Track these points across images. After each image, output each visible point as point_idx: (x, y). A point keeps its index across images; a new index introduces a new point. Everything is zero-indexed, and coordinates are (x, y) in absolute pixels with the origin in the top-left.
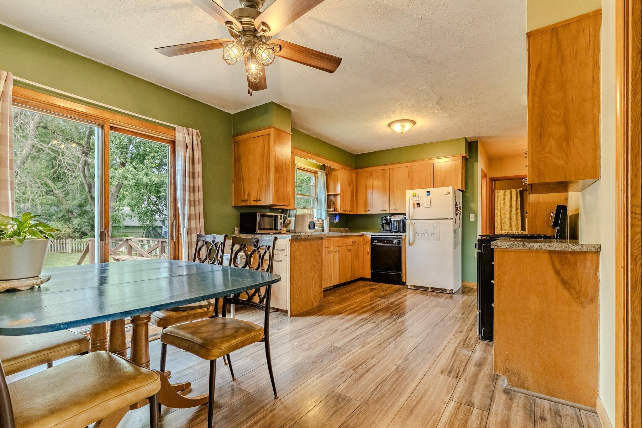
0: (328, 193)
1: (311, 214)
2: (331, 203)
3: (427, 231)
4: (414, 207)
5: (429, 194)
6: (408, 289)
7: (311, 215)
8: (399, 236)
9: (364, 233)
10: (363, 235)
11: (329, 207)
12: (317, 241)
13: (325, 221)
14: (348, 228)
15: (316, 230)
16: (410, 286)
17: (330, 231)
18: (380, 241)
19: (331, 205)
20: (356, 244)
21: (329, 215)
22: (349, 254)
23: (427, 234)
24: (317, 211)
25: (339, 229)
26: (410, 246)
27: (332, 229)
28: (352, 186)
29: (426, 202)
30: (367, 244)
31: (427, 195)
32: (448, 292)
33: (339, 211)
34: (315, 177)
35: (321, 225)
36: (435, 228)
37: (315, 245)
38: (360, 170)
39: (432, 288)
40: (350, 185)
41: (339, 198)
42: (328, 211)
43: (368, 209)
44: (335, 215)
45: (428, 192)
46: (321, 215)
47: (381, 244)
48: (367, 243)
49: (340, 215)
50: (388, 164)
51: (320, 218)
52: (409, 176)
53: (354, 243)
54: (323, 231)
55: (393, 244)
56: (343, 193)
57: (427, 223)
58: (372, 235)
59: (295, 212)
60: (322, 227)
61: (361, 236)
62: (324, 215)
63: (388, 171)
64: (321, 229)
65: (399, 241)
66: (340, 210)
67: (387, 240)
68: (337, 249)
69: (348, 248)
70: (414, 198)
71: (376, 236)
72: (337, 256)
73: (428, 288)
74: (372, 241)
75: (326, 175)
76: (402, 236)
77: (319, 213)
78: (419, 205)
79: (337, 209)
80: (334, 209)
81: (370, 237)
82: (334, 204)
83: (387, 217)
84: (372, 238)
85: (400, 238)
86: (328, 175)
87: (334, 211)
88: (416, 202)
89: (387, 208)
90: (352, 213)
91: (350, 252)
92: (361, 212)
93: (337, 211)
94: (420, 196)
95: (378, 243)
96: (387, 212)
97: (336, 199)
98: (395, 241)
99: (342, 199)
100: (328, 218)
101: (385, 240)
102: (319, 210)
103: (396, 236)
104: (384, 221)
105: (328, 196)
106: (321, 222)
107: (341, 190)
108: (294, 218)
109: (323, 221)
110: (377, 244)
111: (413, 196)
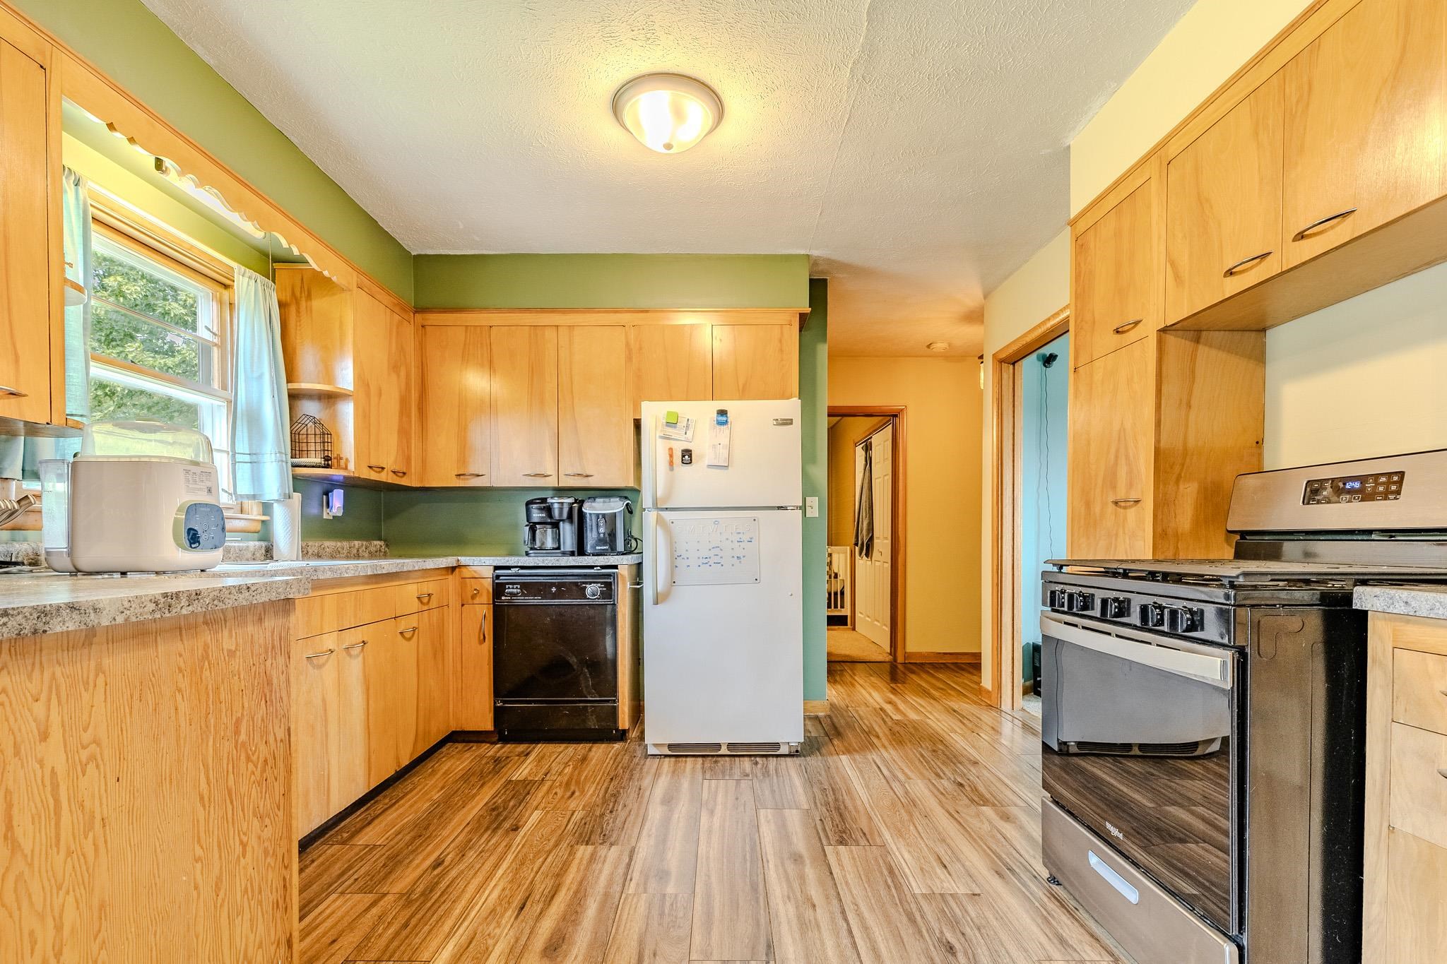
0: (292, 386)
1: (196, 464)
2: (311, 431)
3: (717, 551)
4: (671, 463)
5: (724, 419)
6: (647, 756)
7: (200, 471)
8: (603, 567)
9: (464, 560)
10: (459, 566)
11: (297, 448)
12: (250, 629)
13: (279, 512)
14: (380, 539)
15: (227, 551)
16: (656, 745)
17: (305, 554)
18: (528, 588)
19: (311, 439)
20: (434, 604)
21: (299, 483)
22: (407, 650)
23: (717, 559)
24: (234, 463)
25: (346, 544)
26: (656, 603)
27: (314, 545)
28: (403, 373)
29: (714, 446)
30: (477, 600)
31: (720, 423)
32: (784, 750)
33: (351, 466)
34: (221, 303)
35: (258, 527)
36: (746, 538)
37: (231, 654)
38: (433, 318)
39: (731, 746)
40: (395, 368)
41: (347, 411)
42: (294, 466)
43: (473, 469)
44: (328, 487)
45: (722, 413)
46: (256, 478)
47: (537, 601)
48: (473, 597)
49: (352, 486)
50: (553, 310)
51: (254, 497)
52: (629, 358)
53: (425, 600)
54: (269, 554)
55: (585, 597)
56: (368, 395)
57: (716, 522)
58: (496, 568)
59: (73, 444)
60: (265, 532)
61: (453, 569)
62: (274, 480)
63: (550, 334)
64: (253, 544)
65: (608, 585)
66: (353, 462)
67: (559, 586)
68: (354, 637)
69: (404, 624)
70: (670, 431)
71: (513, 571)
72: (355, 667)
73: (718, 746)
74: (498, 589)
75: (282, 305)
76: (615, 567)
77: (244, 471)
78: (690, 456)
79: (339, 458)
80: (327, 459)
81: (489, 573)
82: (326, 436)
83: (549, 500)
84: (498, 577)
85: (609, 575)
86: (293, 309)
87: (327, 466)
88: (678, 447)
89: (550, 469)
90: (404, 482)
91: (409, 639)
92: (442, 477)
93: (339, 467)
94: (692, 425)
95: (524, 595)
96: (552, 482)
97: (334, 417)
98: (590, 589)
99: (363, 419)
100: (297, 496)
101: (553, 584)
102: (247, 458)
103: (592, 567)
104: (537, 515)
105: (294, 397)
106: (255, 513)
107: (360, 378)
108: (62, 487)
109: (267, 508)
110: (521, 600)
111: (668, 424)
